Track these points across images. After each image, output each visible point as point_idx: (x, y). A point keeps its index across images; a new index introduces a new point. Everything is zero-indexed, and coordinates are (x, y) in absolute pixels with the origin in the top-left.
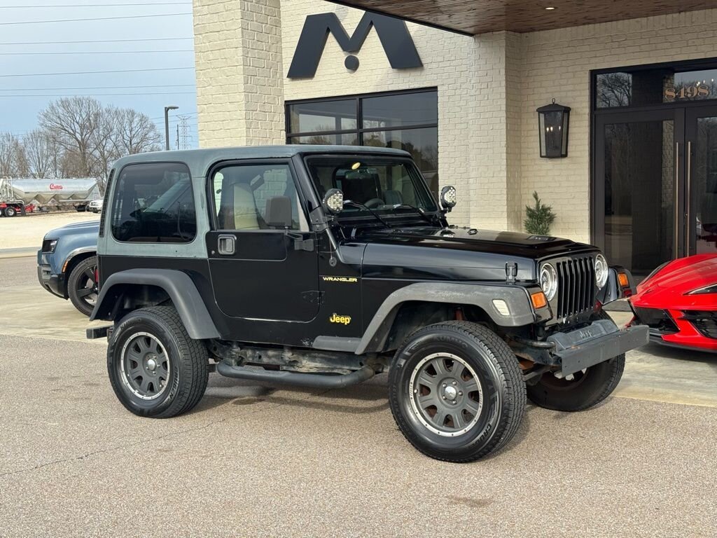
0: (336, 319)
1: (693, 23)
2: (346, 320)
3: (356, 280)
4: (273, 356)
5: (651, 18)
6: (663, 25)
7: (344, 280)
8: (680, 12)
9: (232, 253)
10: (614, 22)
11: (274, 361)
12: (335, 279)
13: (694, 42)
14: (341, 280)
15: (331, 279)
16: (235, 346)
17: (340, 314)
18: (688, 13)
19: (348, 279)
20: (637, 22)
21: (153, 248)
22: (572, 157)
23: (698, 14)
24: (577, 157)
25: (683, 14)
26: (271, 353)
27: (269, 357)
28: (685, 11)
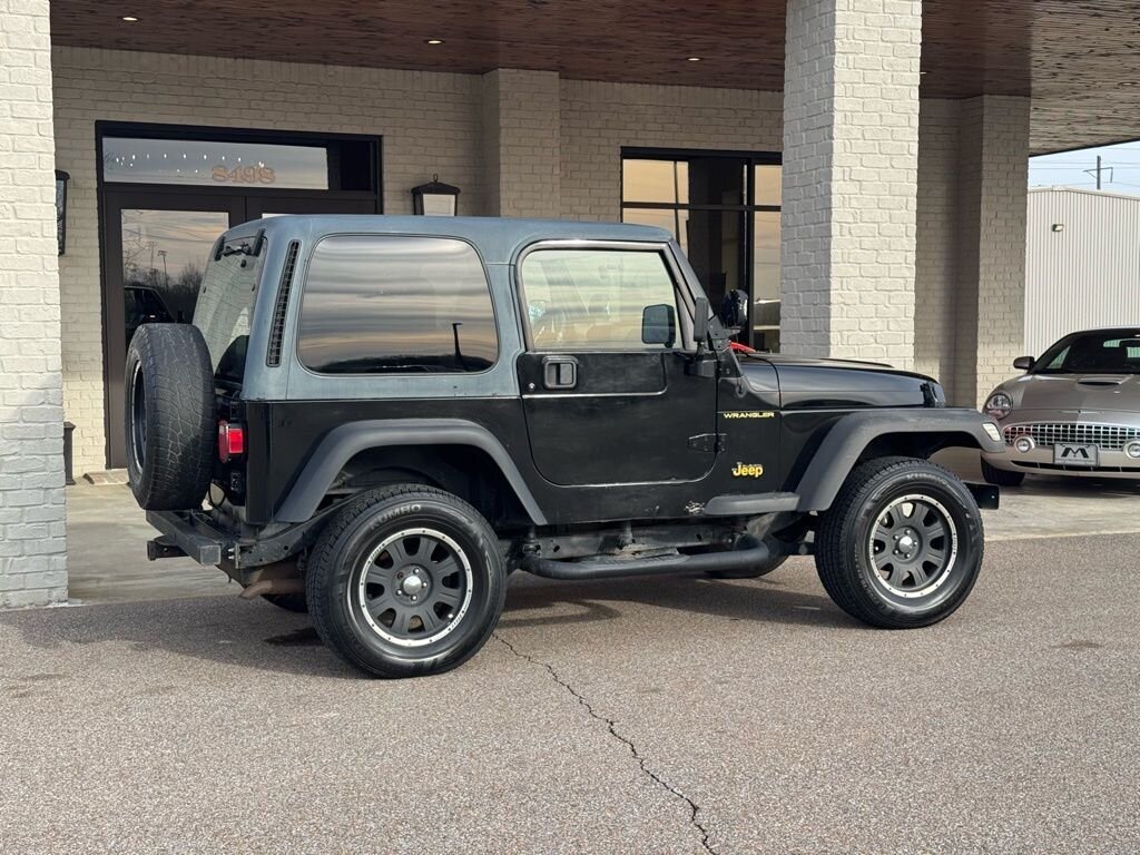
0: (742, 470)
1: (254, 76)
2: (756, 470)
3: (772, 415)
4: (580, 544)
5: (193, 58)
6: (213, 72)
7: (755, 415)
8: (236, 58)
9: (571, 386)
10: (134, 53)
11: (582, 551)
12: (742, 415)
13: (258, 105)
14: (750, 416)
15: (736, 415)
16: (532, 535)
17: (746, 463)
18: (247, 61)
19: (761, 414)
20: (172, 59)
21: (401, 383)
22: (72, 256)
23: (262, 65)
24: (78, 256)
25: (240, 60)
26: (575, 539)
27: (573, 546)
28: (244, 57)
